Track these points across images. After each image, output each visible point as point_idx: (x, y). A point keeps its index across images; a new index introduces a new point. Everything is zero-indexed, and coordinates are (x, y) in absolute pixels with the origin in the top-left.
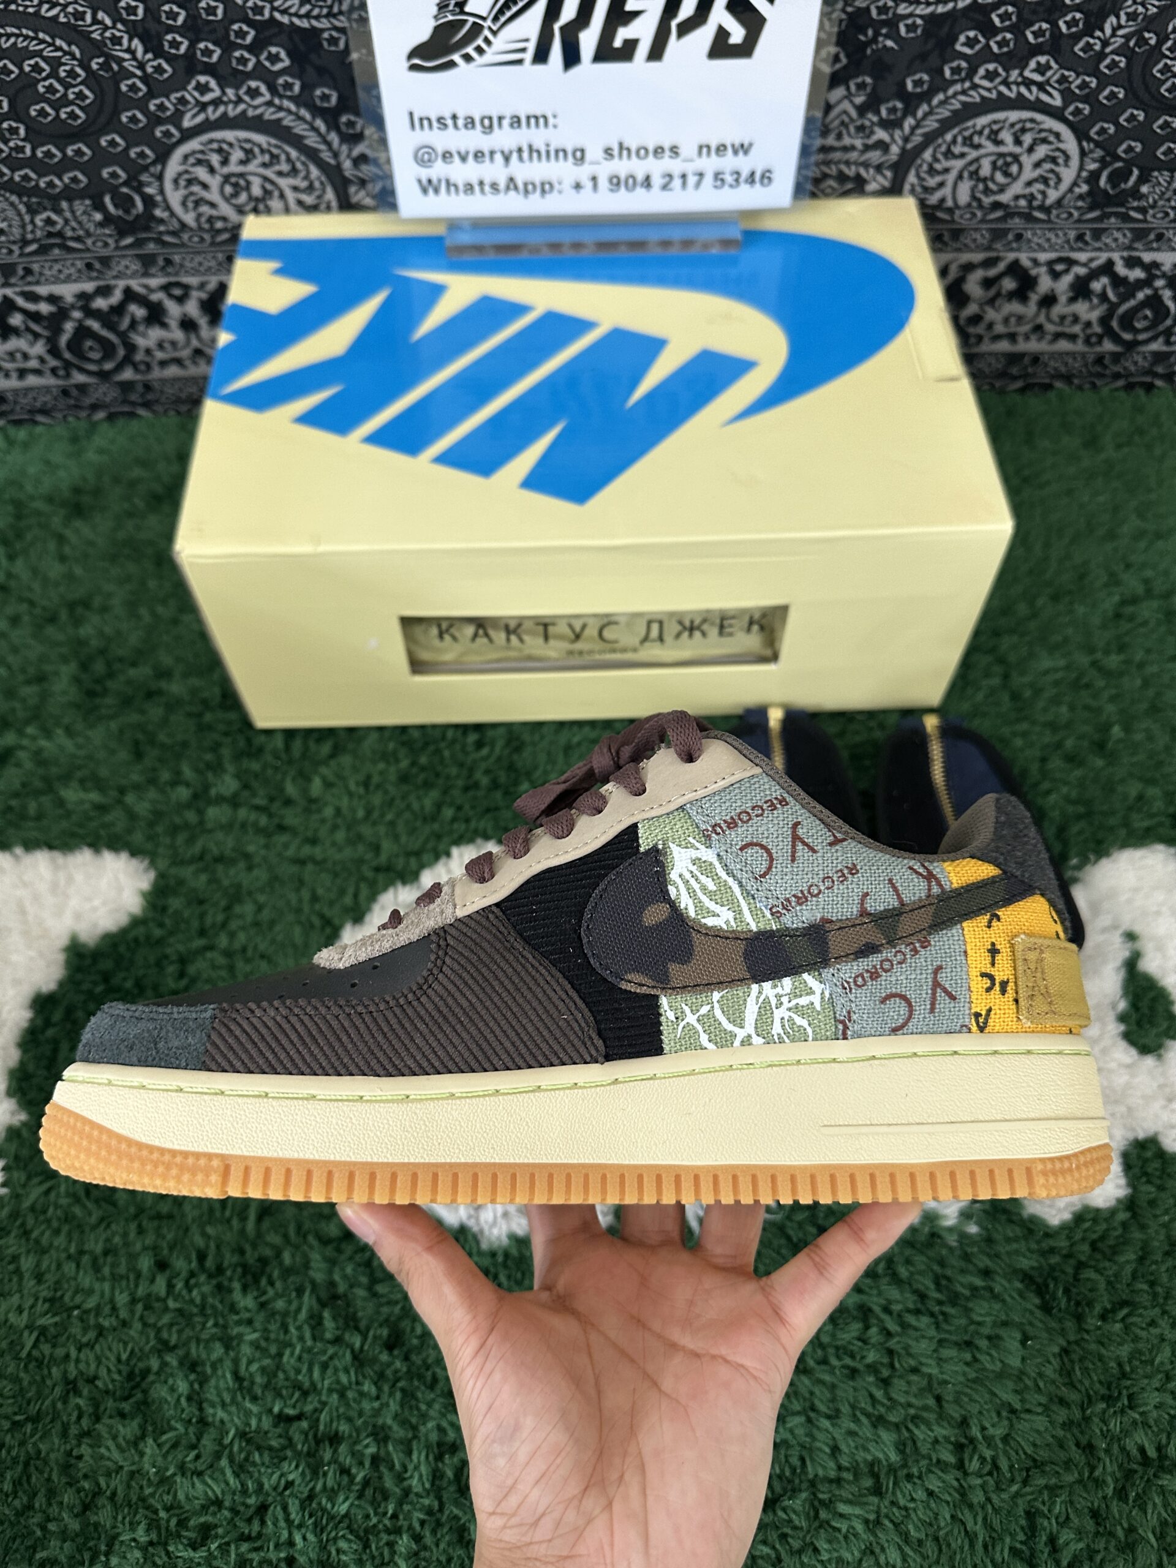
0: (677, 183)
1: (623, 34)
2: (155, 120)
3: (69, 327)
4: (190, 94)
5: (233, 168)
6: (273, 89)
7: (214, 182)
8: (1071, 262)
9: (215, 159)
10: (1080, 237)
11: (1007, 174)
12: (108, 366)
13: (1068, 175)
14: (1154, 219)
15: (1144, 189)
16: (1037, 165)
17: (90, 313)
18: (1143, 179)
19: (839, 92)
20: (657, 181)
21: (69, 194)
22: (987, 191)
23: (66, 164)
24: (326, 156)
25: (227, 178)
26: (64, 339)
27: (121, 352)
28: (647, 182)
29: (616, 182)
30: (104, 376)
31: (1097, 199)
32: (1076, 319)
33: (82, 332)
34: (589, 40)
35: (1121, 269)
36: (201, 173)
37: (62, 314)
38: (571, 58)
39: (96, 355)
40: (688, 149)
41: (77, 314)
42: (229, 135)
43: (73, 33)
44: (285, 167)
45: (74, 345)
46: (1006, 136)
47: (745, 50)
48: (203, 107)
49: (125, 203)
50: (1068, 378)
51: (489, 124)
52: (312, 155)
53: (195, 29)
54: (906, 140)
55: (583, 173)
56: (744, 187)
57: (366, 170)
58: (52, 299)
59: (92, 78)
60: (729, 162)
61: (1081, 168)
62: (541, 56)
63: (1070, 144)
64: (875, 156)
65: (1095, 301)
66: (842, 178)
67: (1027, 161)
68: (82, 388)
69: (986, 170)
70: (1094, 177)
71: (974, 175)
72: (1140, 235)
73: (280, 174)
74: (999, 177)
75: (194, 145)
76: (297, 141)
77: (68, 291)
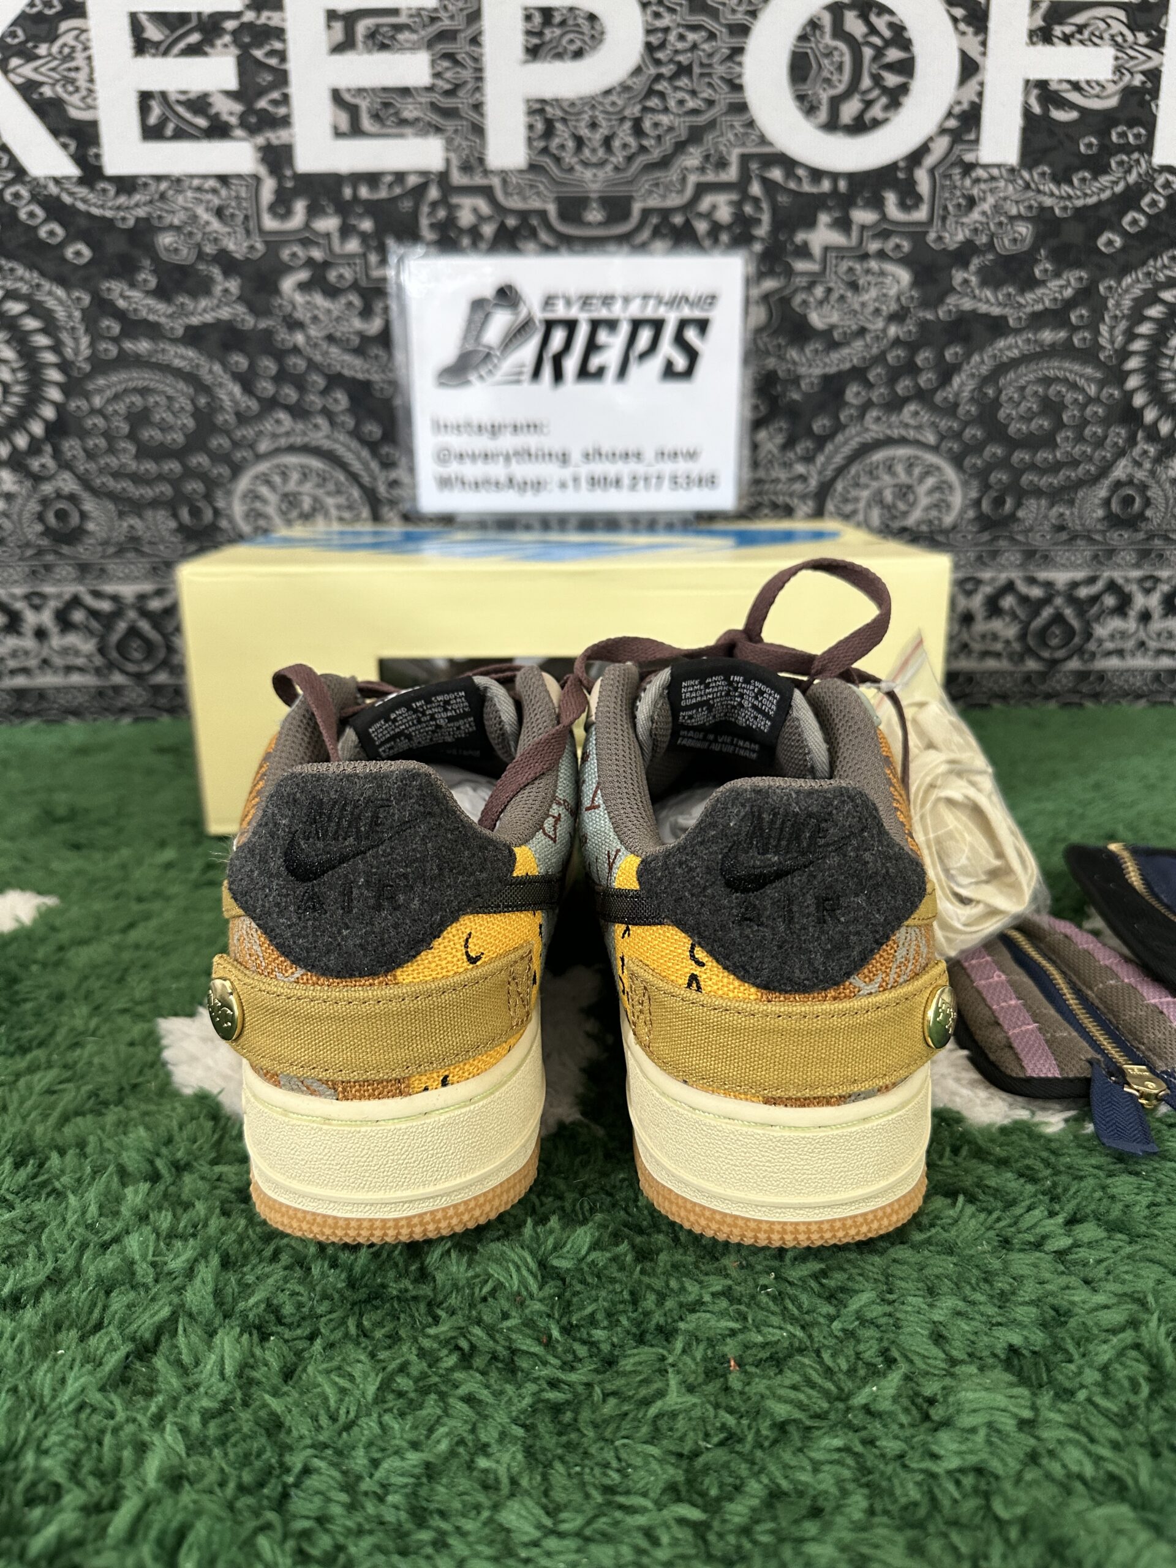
0: (641, 484)
1: (595, 362)
2: (236, 444)
3: (122, 626)
4: (268, 426)
5: (292, 486)
6: (332, 423)
7: (272, 497)
8: (978, 582)
9: (277, 479)
10: (979, 558)
11: (907, 502)
12: (147, 667)
13: (957, 500)
14: (1037, 541)
15: (1021, 514)
16: (931, 492)
17: (144, 613)
18: (1019, 505)
19: (762, 435)
20: (626, 481)
21: (155, 503)
22: (894, 517)
23: (161, 477)
24: (366, 480)
25: (285, 496)
26: (114, 638)
27: (161, 654)
28: (618, 482)
29: (593, 482)
30: (139, 677)
31: (985, 523)
32: (995, 637)
33: (133, 632)
34: (571, 364)
35: (1023, 588)
36: (264, 490)
37: (118, 613)
38: (558, 375)
39: (137, 655)
40: (649, 454)
41: (132, 614)
42: (292, 460)
43: (191, 378)
44: (331, 486)
45: (121, 646)
46: (900, 469)
47: (688, 373)
48: (275, 436)
49: (195, 512)
50: (1004, 697)
51: (495, 430)
52: (354, 477)
53: (281, 377)
54: (820, 473)
55: (567, 473)
56: (695, 490)
57: (396, 492)
58: (115, 598)
59: (197, 414)
60: (682, 467)
61: (965, 496)
62: (536, 373)
63: (950, 474)
64: (798, 487)
65: (1008, 619)
66: (775, 506)
67: (922, 490)
68: (117, 689)
69: (888, 495)
70: (977, 503)
71: (881, 502)
72: (1030, 554)
73: (329, 494)
74: (902, 506)
75: (263, 467)
76: (343, 466)
77: (128, 591)
